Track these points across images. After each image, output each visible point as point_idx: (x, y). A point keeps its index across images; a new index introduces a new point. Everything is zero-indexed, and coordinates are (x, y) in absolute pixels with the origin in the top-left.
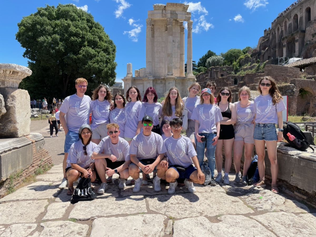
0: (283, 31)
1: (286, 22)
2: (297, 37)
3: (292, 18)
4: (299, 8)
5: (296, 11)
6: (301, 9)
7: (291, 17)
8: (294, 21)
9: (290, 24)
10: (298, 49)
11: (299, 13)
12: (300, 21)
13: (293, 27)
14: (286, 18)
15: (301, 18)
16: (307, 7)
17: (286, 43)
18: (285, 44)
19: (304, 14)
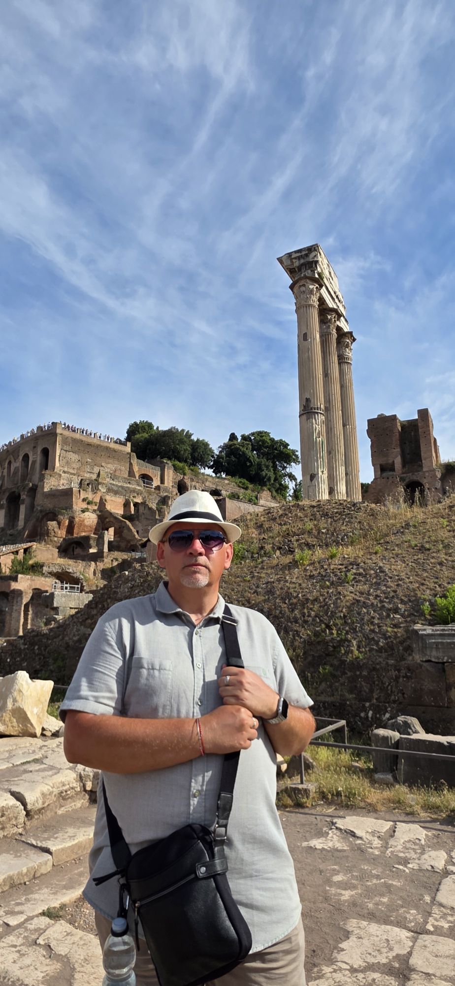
0: (4, 477)
1: (10, 463)
2: (24, 494)
3: (21, 458)
4: (33, 445)
5: (27, 449)
6: (34, 447)
7: (19, 456)
8: (23, 465)
9: (17, 469)
10: (23, 517)
11: (31, 454)
12: (31, 467)
13: (20, 473)
14: (11, 456)
15: (34, 462)
16: (44, 447)
17: (7, 500)
18: (5, 502)
19: (39, 456)
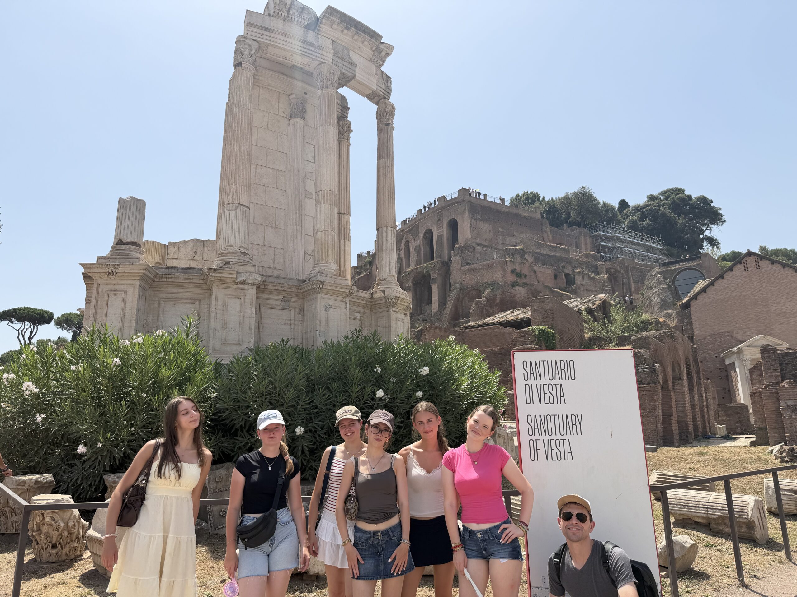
0: (401, 259)
1: (407, 243)
2: (435, 272)
3: (421, 235)
4: (436, 218)
5: (429, 224)
6: (438, 221)
7: (418, 233)
8: (426, 242)
9: (417, 248)
10: (437, 298)
11: (435, 228)
12: (437, 243)
13: (422, 252)
14: (409, 235)
15: (440, 237)
16: (450, 218)
17: (412, 283)
19: (445, 230)
